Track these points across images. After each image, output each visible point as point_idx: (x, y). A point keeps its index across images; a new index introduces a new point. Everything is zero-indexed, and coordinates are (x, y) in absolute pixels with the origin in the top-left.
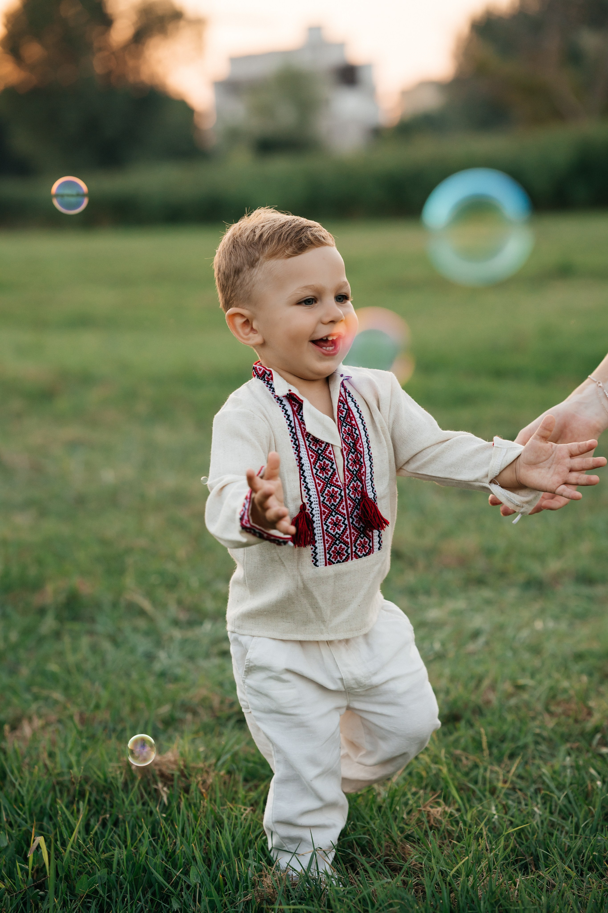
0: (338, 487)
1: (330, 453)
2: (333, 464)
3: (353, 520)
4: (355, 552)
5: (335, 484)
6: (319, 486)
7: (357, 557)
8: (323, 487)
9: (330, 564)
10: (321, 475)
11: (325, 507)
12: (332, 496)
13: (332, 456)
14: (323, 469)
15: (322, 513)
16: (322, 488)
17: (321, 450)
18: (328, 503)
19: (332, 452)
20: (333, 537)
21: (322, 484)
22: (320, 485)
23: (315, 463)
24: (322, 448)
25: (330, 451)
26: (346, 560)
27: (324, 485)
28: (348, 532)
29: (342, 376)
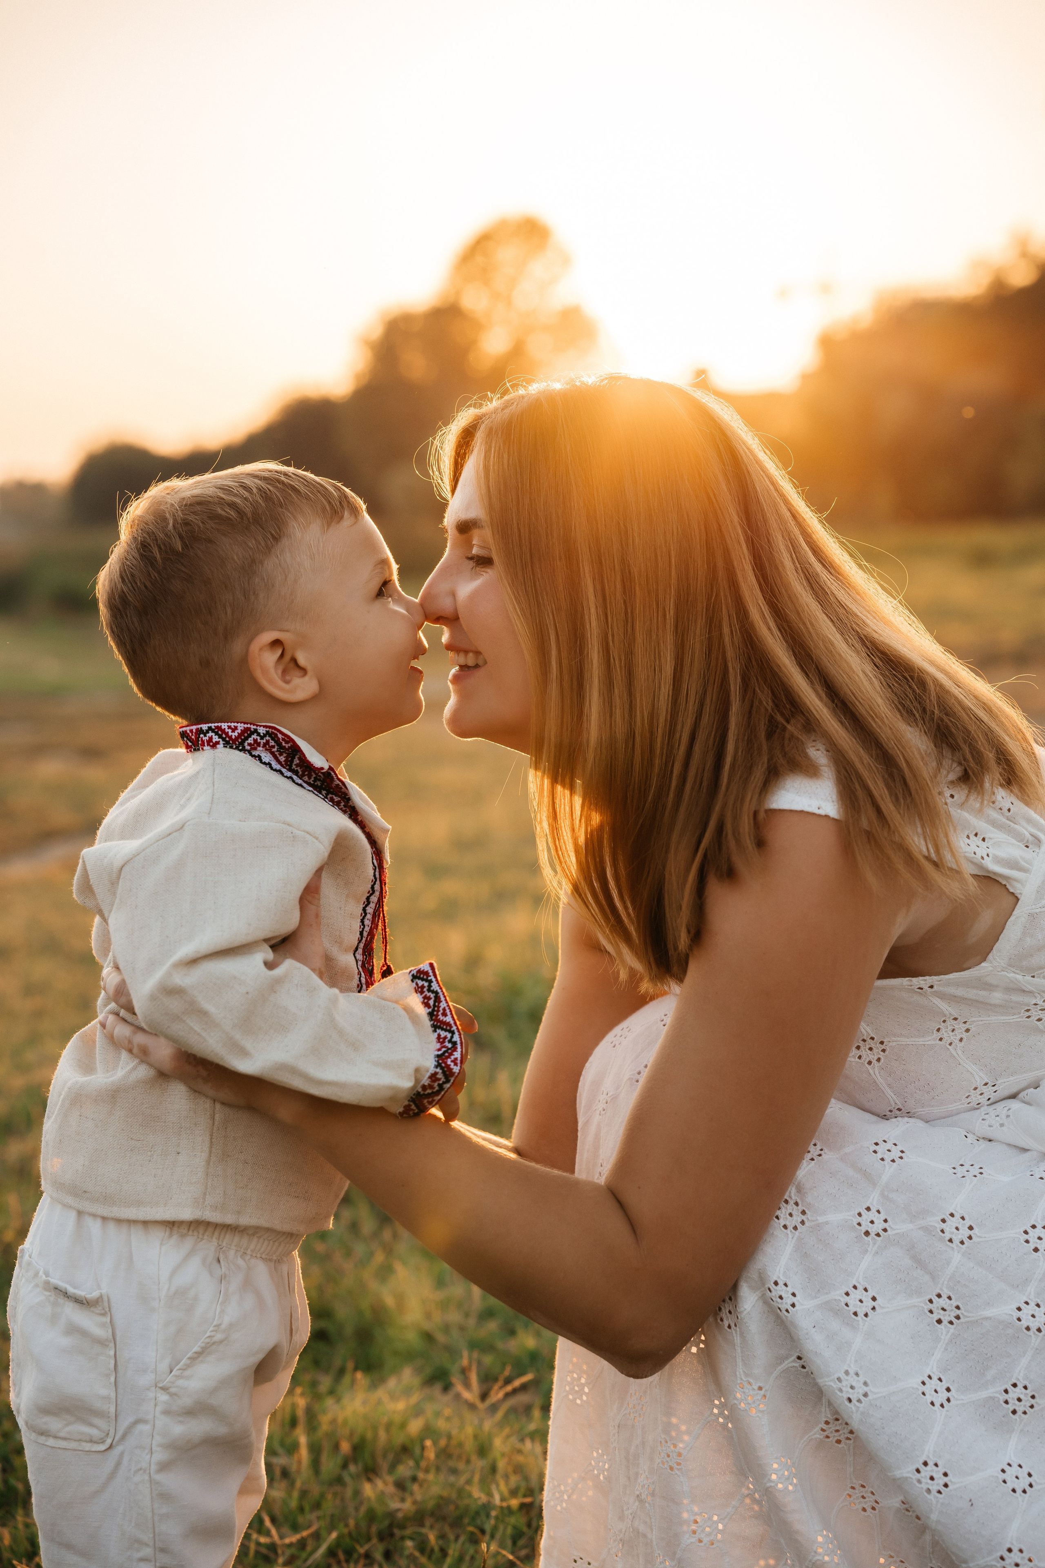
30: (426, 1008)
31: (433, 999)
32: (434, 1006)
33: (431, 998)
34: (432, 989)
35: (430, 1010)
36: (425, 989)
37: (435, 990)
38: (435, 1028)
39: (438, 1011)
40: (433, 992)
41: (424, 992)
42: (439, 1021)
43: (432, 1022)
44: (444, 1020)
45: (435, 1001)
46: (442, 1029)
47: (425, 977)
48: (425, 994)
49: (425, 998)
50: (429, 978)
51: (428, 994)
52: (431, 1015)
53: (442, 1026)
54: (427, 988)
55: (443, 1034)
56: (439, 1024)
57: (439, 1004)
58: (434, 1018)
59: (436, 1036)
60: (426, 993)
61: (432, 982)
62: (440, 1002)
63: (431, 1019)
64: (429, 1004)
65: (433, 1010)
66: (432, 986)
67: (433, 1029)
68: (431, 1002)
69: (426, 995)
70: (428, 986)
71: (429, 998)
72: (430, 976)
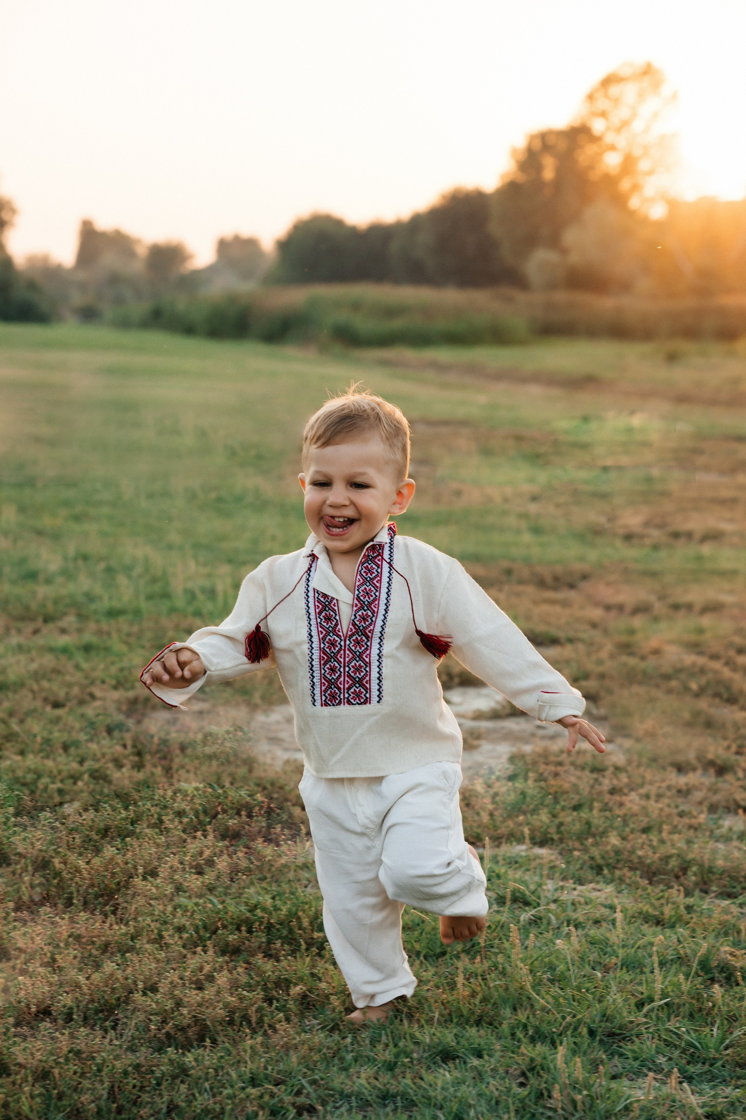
0: (339, 636)
1: (335, 606)
2: (336, 615)
3: (350, 669)
4: (347, 698)
5: (336, 633)
7: (349, 703)
9: (326, 705)
10: (325, 624)
11: (324, 653)
12: (333, 644)
14: (328, 619)
15: (321, 658)
16: (324, 636)
17: (328, 602)
18: (328, 650)
20: (329, 681)
21: (325, 632)
22: (322, 633)
23: (320, 613)
24: (329, 600)
25: (335, 604)
26: (339, 703)
28: (342, 679)
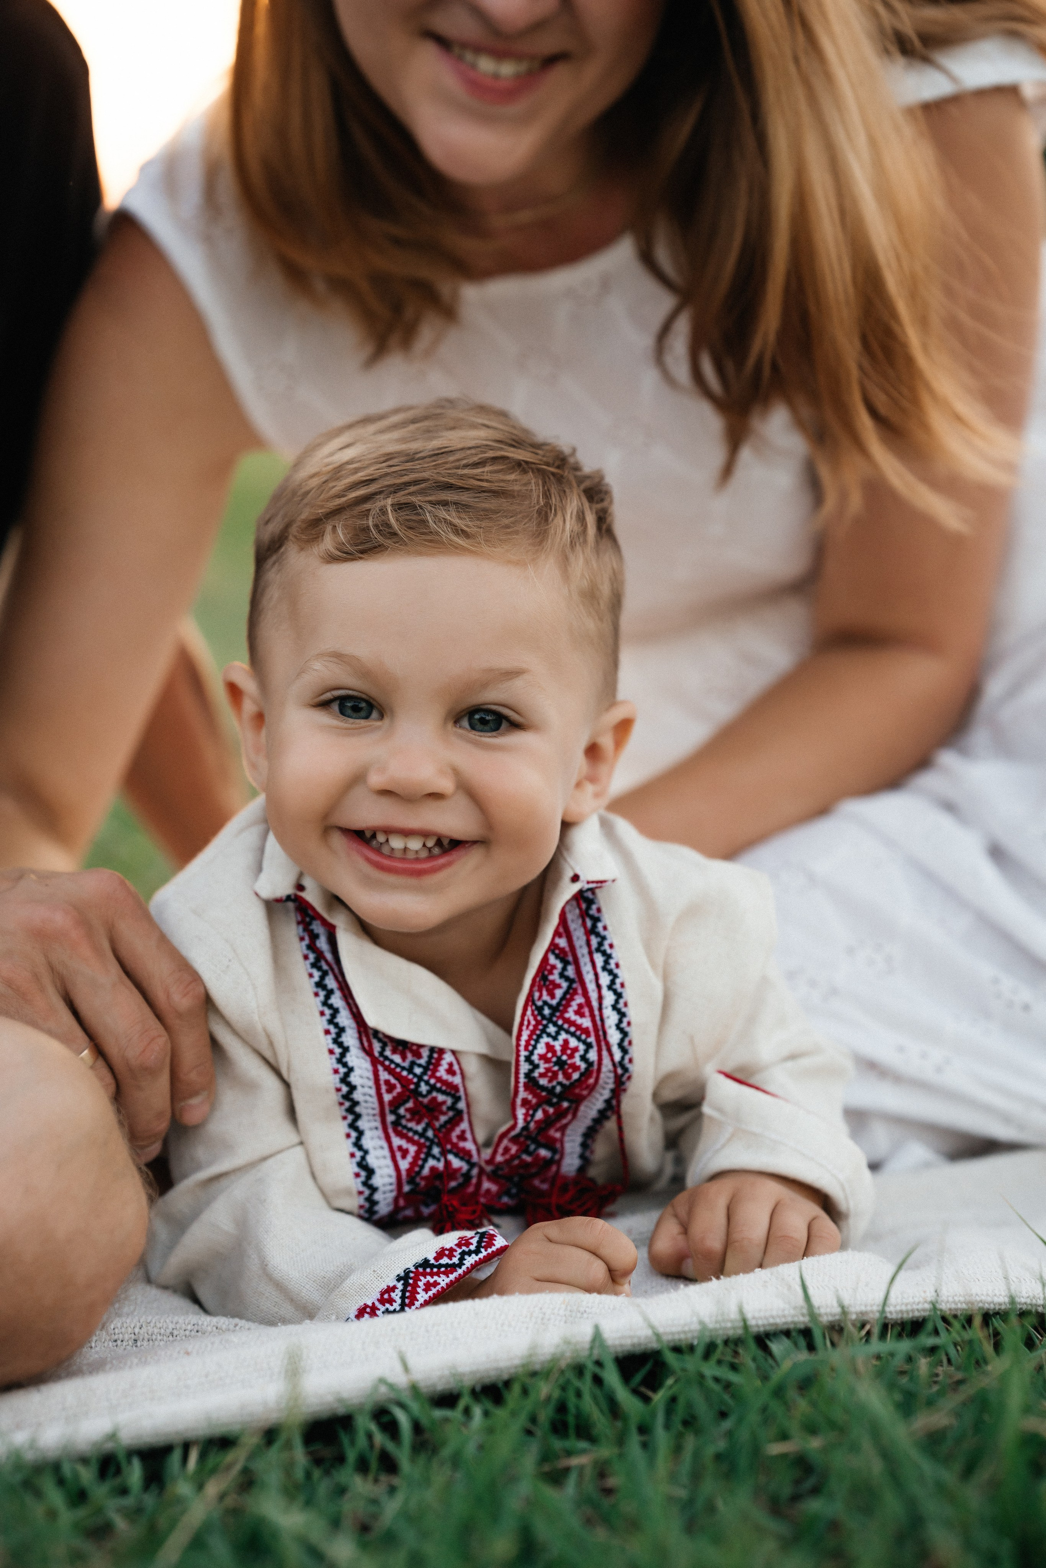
0: (463, 1154)
1: (450, 1071)
2: (457, 1099)
5: (455, 1145)
6: (404, 1157)
8: (416, 1158)
13: (457, 1080)
14: (423, 1113)
16: (413, 1164)
17: (420, 1066)
19: (456, 1067)
21: (413, 1149)
22: (404, 1152)
24: (423, 1061)
25: (451, 1065)
27: (418, 1153)
29: (575, 878)
30: (435, 1255)
31: (450, 1262)
32: (441, 1266)
33: (451, 1260)
34: (466, 1257)
35: (432, 1261)
36: (464, 1248)
37: (465, 1262)
38: (404, 1278)
39: (432, 1274)
40: (462, 1259)
41: (461, 1248)
42: (416, 1279)
43: (413, 1269)
44: (419, 1290)
45: (447, 1266)
46: (404, 1291)
47: (483, 1244)
48: (458, 1249)
49: (452, 1250)
50: (483, 1250)
51: (457, 1255)
52: (426, 1263)
53: (409, 1288)
54: (467, 1250)
55: (396, 1295)
56: (411, 1281)
57: (444, 1273)
58: (421, 1270)
59: (391, 1285)
60: (459, 1251)
61: (477, 1255)
62: (446, 1274)
63: (417, 1267)
64: (442, 1258)
65: (432, 1266)
66: (470, 1256)
67: (402, 1274)
68: (445, 1261)
69: (456, 1251)
70: (470, 1250)
71: (450, 1256)
72: (486, 1251)
